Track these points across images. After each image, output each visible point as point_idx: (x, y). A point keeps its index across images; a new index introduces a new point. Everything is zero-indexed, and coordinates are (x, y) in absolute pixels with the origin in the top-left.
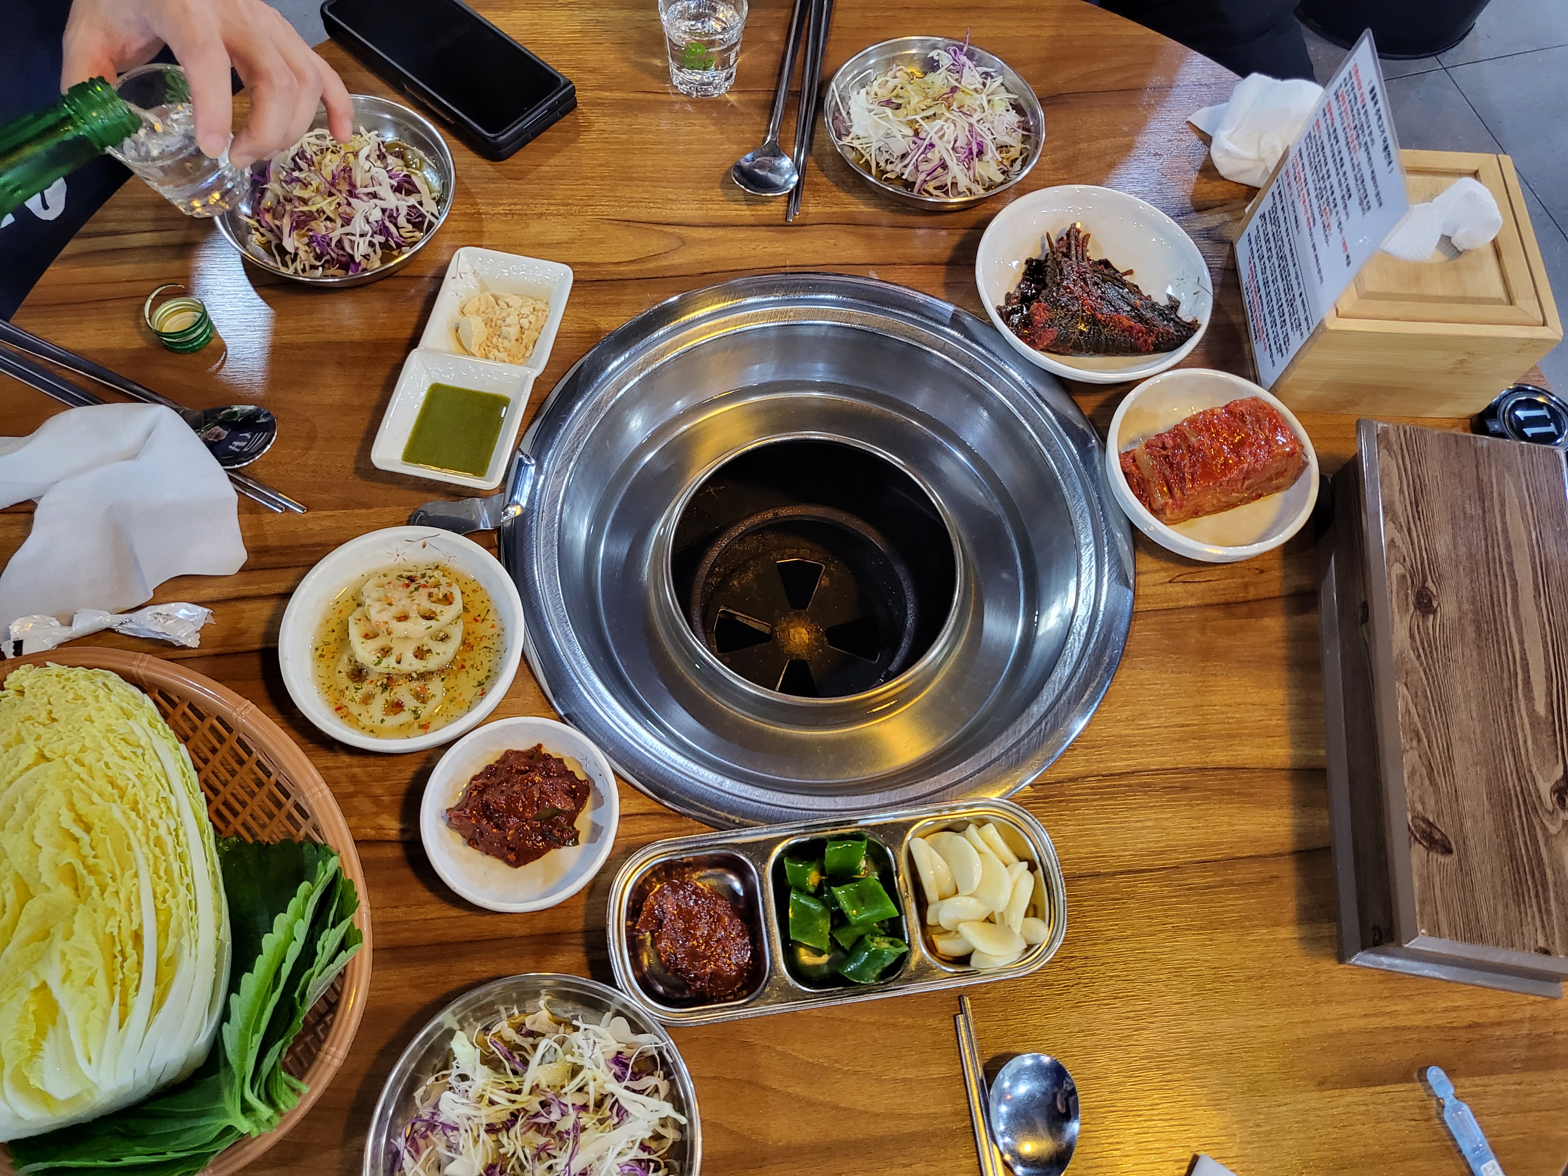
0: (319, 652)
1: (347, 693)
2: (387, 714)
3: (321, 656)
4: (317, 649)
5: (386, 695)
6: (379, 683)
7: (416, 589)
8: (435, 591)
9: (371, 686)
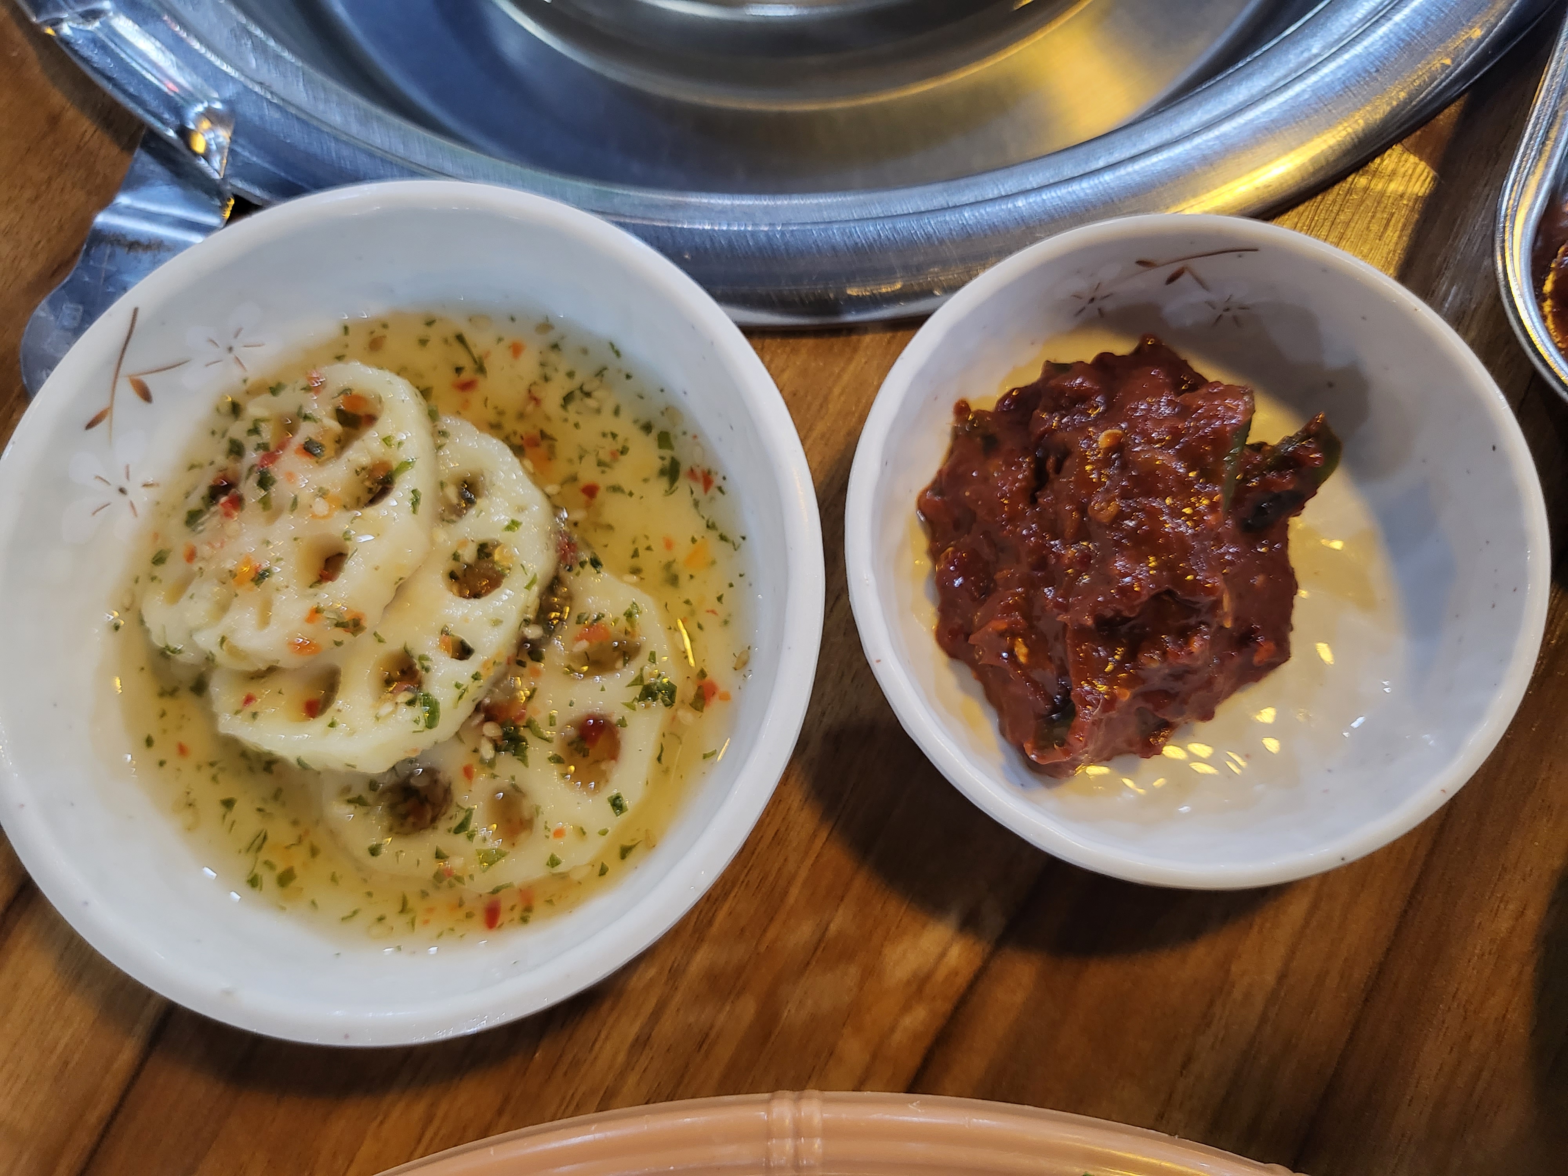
0: (269, 879)
1: (456, 863)
2: (601, 779)
3: (285, 879)
4: (254, 882)
5: (537, 751)
6: (487, 751)
7: (265, 482)
8: (306, 431)
9: (481, 778)
